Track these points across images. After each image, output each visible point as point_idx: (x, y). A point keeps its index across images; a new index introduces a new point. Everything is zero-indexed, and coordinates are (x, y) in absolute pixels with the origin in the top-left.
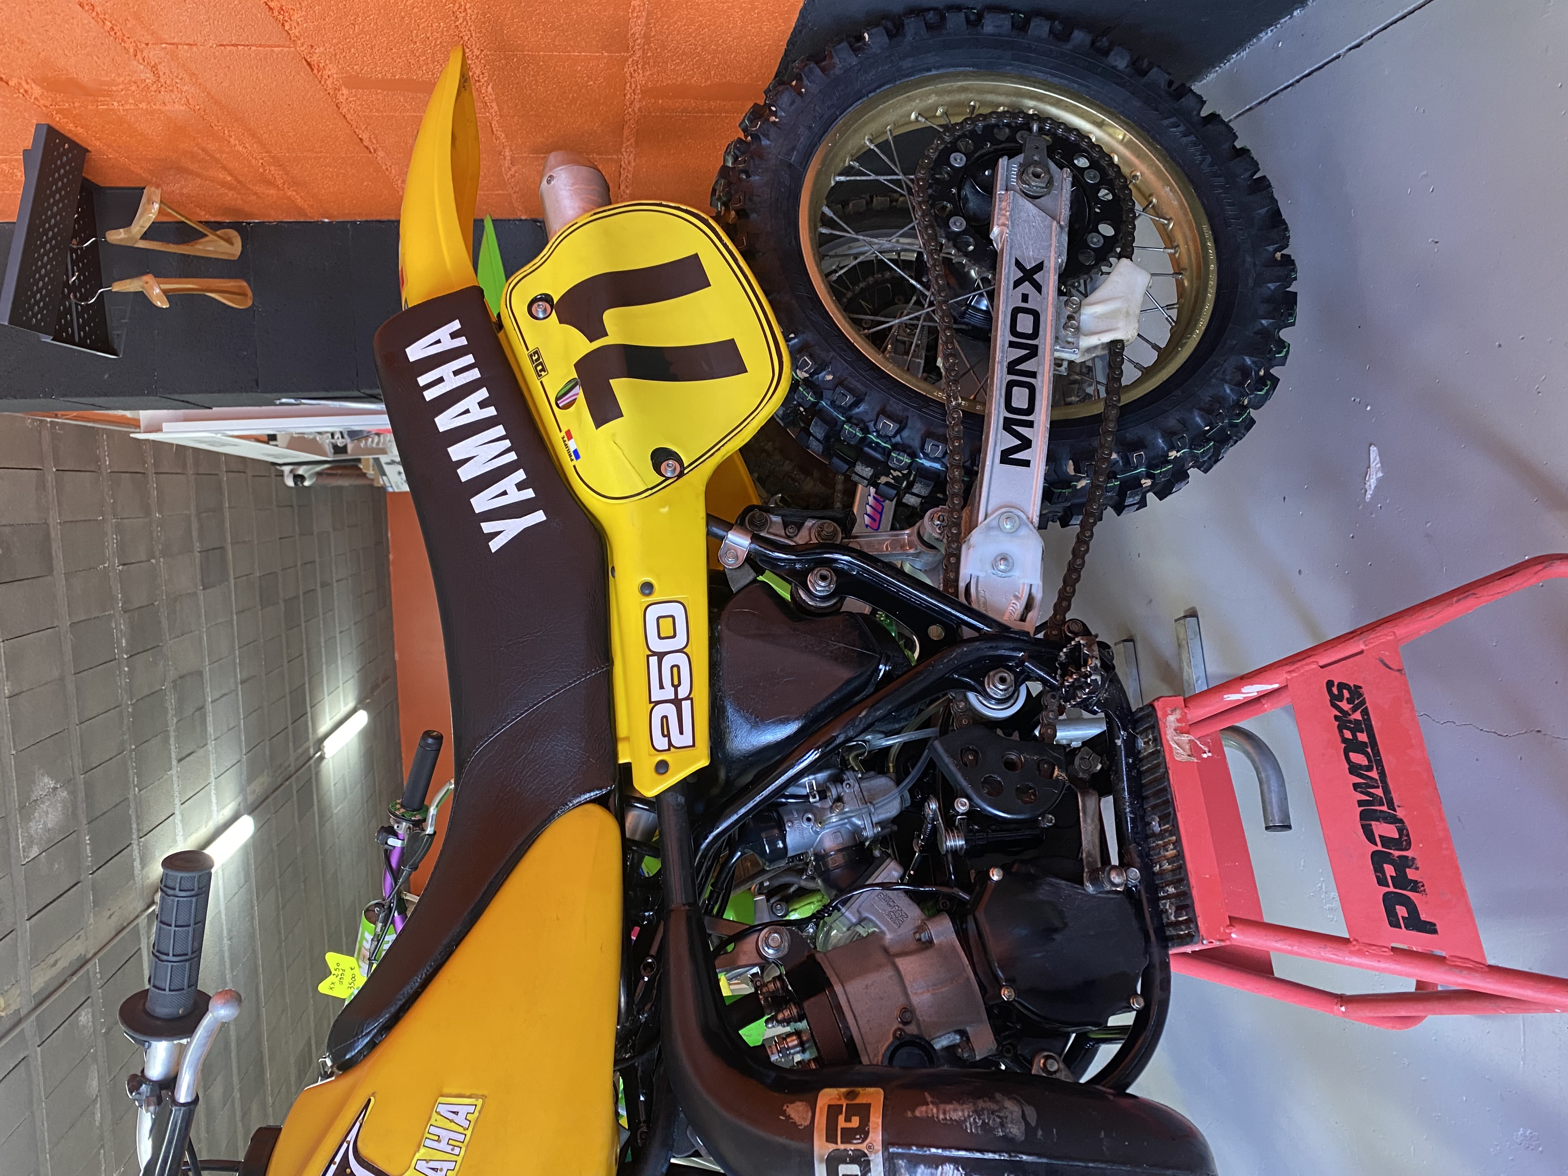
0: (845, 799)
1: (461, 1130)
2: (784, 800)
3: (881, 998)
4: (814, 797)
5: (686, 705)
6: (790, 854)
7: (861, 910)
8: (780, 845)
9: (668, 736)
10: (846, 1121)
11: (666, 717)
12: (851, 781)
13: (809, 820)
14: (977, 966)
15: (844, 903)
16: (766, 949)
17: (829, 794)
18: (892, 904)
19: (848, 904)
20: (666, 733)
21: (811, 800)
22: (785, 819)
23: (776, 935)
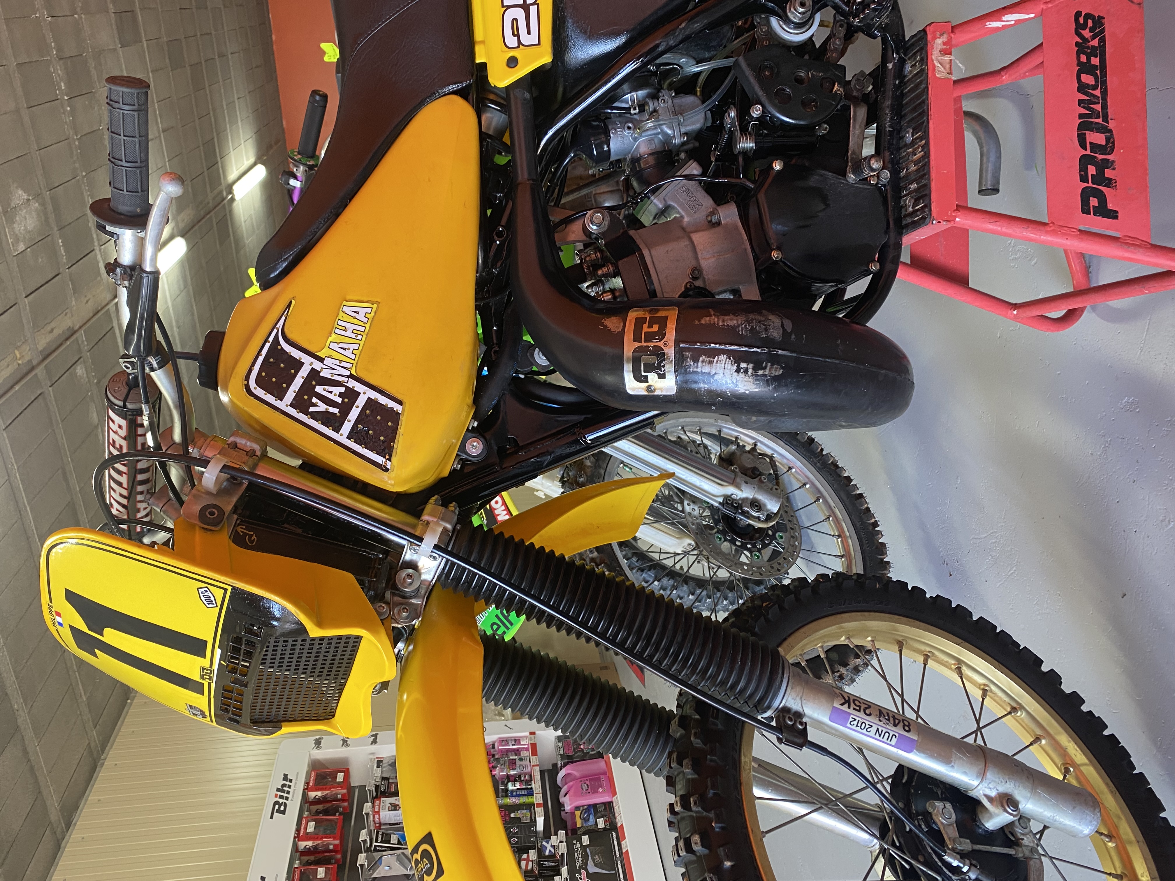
0: (660, 112)
1: (362, 324)
2: (609, 111)
3: (678, 261)
4: (635, 109)
5: (533, 9)
6: (613, 158)
7: (667, 199)
8: (606, 149)
9: (518, 35)
10: (649, 327)
11: (516, 19)
12: (666, 97)
13: (629, 128)
14: (753, 241)
15: (654, 191)
16: (591, 225)
17: (647, 108)
18: (691, 195)
19: (657, 194)
20: (516, 33)
21: (633, 112)
22: (610, 127)
23: (599, 214)
